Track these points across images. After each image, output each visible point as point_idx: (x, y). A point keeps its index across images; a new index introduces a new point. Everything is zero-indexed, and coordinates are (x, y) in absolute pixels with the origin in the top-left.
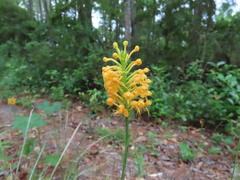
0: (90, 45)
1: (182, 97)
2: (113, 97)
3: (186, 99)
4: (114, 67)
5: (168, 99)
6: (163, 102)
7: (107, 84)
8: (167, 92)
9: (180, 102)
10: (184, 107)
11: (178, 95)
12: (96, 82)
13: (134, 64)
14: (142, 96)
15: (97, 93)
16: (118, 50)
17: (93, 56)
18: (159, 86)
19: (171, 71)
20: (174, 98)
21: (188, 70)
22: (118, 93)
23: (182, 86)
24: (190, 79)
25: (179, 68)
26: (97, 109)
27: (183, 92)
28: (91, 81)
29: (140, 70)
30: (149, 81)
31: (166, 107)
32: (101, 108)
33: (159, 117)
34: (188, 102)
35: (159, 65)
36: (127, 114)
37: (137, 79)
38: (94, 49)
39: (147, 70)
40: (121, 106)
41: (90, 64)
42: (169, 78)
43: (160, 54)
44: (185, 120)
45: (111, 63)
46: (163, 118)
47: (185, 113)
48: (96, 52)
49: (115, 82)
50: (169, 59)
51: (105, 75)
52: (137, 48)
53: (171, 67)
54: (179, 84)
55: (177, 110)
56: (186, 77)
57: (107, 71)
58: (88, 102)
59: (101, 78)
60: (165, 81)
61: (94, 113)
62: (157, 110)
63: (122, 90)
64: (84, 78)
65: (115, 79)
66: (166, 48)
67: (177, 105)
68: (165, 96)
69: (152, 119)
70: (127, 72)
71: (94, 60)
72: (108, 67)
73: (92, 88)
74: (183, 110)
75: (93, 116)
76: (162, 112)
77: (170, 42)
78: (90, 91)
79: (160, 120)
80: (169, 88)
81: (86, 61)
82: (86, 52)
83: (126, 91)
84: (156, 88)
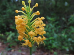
0: (7, 3)
1: (66, 36)
2: (22, 35)
3: (68, 37)
4: (23, 16)
5: (57, 38)
6: (54, 40)
7: (18, 27)
8: (57, 33)
9: (65, 39)
10: (67, 42)
11: (63, 35)
12: (11, 27)
13: (35, 14)
14: (40, 34)
15: (12, 34)
16: (25, 5)
17: (9, 10)
18: (51, 29)
19: (59, 20)
20: (61, 37)
21: (69, 20)
22: (25, 33)
23: (65, 30)
24: (70, 25)
25: (63, 19)
26: (12, 45)
27: (66, 33)
28: (8, 26)
29: (39, 18)
30: (45, 25)
31: (56, 43)
32: (15, 44)
33: (52, 49)
34: (69, 40)
35: (51, 16)
36: (30, 46)
37: (37, 23)
38: (10, 6)
39: (43, 18)
40: (27, 41)
41: (8, 15)
42: (58, 25)
43: (52, 10)
44: (68, 50)
45: (20, 14)
46: (55, 49)
47: (68, 46)
48: (12, 8)
49: (23, 25)
50: (57, 13)
51: (16, 21)
52: (37, 4)
53: (58, 18)
54: (64, 28)
55: (63, 44)
56: (68, 24)
57: (18, 19)
58: (6, 40)
59: (14, 24)
60: (55, 26)
61: (9, 47)
62: (51, 45)
63: (27, 31)
64: (3, 25)
65: (23, 23)
66: (56, 6)
67: (63, 41)
68: (56, 35)
69: (48, 50)
70: (31, 19)
71: (10, 13)
72: (19, 16)
73: (8, 31)
74: (66, 44)
75: (9, 49)
76: (54, 45)
77: (58, 3)
78: (7, 33)
79: (52, 51)
80: (58, 31)
81: (5, 14)
82: (5, 8)
83: (30, 31)
84: (50, 31)
